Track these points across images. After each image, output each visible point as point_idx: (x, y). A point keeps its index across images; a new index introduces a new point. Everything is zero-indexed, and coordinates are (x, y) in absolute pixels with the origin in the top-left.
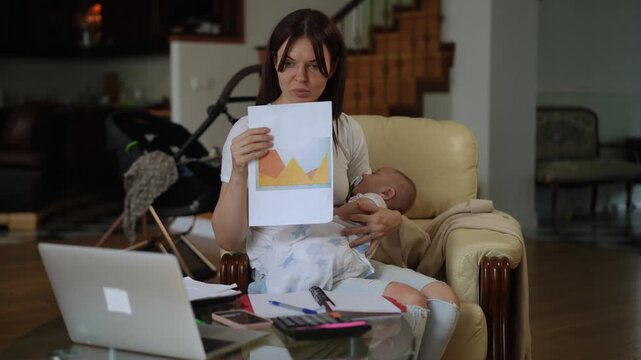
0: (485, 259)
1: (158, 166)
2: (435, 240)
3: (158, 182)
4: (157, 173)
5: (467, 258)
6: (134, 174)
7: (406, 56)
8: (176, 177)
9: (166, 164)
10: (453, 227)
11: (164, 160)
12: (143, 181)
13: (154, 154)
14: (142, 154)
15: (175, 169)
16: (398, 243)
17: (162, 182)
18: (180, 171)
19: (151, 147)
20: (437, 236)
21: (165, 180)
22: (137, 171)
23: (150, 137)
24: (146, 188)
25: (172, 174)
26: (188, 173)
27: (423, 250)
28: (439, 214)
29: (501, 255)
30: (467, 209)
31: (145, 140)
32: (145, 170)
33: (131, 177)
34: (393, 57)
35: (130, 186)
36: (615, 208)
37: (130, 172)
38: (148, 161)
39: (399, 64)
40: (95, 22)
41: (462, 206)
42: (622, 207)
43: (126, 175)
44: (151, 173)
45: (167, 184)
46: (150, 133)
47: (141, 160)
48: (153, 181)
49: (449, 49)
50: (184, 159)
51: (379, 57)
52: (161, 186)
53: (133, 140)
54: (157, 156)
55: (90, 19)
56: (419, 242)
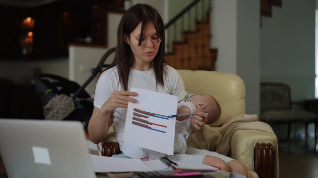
0: (258, 145)
1: (63, 103)
2: (224, 136)
3: (63, 112)
4: (63, 106)
5: (247, 144)
6: (50, 107)
7: (193, 55)
8: (73, 108)
9: (68, 101)
10: (234, 129)
11: (67, 99)
12: (55, 111)
13: (61, 96)
14: (54, 96)
15: (73, 104)
16: (204, 139)
17: (65, 111)
18: (76, 105)
19: (59, 93)
20: (226, 134)
21: (67, 110)
22: (51, 106)
23: (59, 88)
24: (56, 115)
25: (71, 107)
26: (80, 106)
27: (218, 142)
28: (225, 123)
29: (267, 142)
30: (243, 119)
31: (57, 89)
32: (56, 104)
33: (48, 109)
34: (186, 56)
35: (47, 114)
36: (299, 136)
37: (48, 106)
38: (57, 100)
39: (189, 59)
40: (29, 42)
41: (239, 118)
42: (303, 135)
43: (45, 107)
44: (59, 106)
45: (69, 112)
46: (59, 86)
47: (54, 99)
48: (60, 111)
49: (214, 52)
50: (77, 99)
51: (178, 56)
52: (65, 113)
53: (49, 88)
54: (63, 97)
55: (27, 40)
56: (216, 138)
